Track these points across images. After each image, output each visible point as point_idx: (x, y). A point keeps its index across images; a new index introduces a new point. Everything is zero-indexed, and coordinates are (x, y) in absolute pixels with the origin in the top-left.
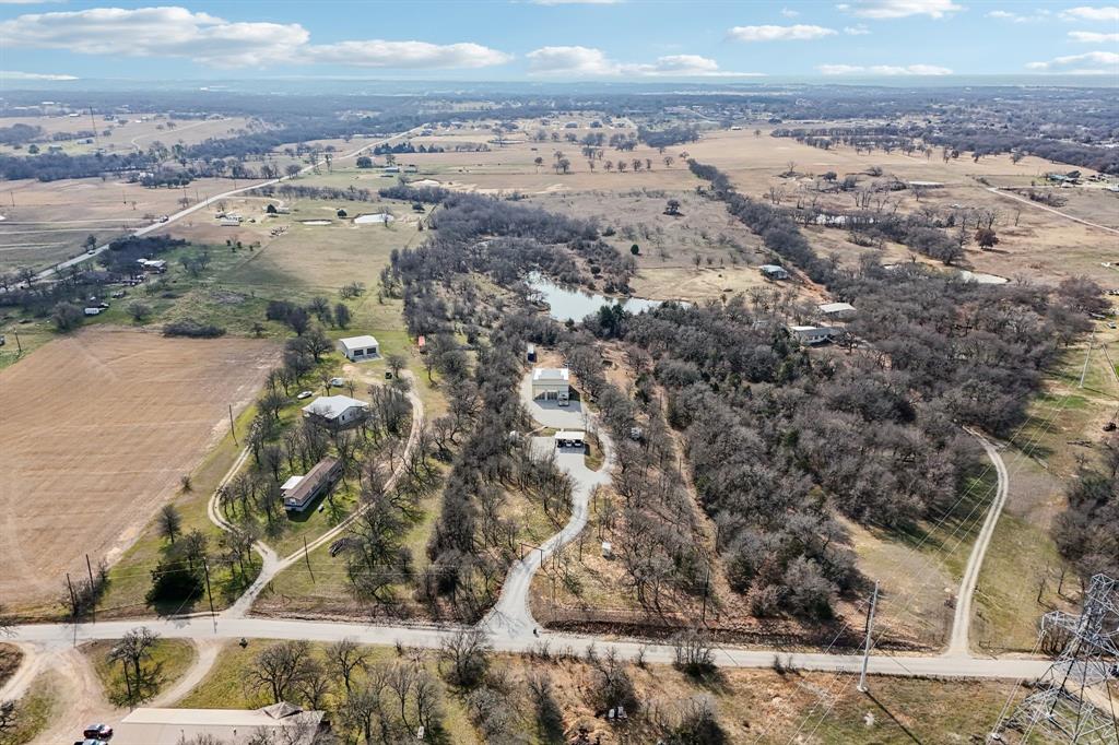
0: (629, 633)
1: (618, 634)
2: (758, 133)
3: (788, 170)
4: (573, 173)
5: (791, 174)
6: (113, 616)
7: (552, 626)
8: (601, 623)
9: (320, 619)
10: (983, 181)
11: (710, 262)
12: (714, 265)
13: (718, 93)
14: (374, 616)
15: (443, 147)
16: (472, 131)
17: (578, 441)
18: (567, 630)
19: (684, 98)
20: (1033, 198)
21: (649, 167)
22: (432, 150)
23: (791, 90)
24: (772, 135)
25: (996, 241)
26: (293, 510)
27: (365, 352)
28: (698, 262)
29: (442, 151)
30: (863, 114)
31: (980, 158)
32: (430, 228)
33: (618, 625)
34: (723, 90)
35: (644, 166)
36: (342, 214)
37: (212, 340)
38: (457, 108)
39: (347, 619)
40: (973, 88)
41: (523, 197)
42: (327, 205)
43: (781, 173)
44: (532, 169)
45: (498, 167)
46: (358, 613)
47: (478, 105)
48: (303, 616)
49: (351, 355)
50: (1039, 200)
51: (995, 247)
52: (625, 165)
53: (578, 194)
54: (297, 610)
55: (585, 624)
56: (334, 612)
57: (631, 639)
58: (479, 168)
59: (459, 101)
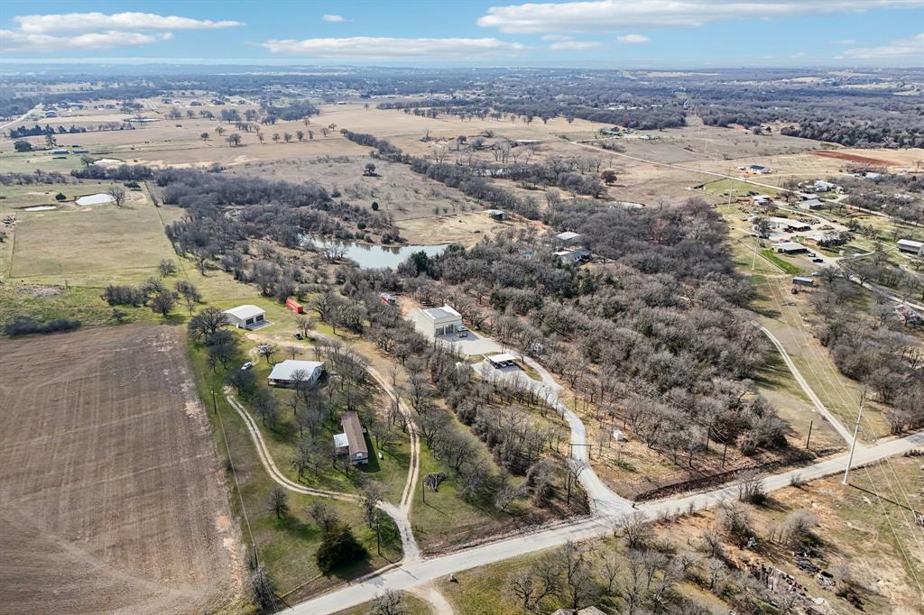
0: (686, 489)
1: (681, 492)
2: (367, 106)
3: (425, 136)
4: (246, 146)
5: (428, 139)
6: (302, 597)
7: (641, 498)
8: (667, 487)
9: (481, 543)
10: (564, 137)
11: (445, 211)
12: (449, 213)
13: (287, 74)
14: (519, 528)
15: (85, 127)
16: (96, 111)
17: (510, 361)
18: (650, 499)
19: (279, 78)
20: (604, 147)
21: (311, 137)
22: (73, 131)
23: (345, 71)
24: (377, 108)
25: (615, 179)
26: (360, 464)
27: (255, 320)
28: (437, 212)
29: (84, 131)
30: (428, 90)
31: (548, 121)
32: (164, 203)
33: (677, 486)
34: (289, 70)
35: (306, 137)
36: (60, 197)
37: (73, 334)
38: (56, 89)
39: (500, 536)
40: (477, 69)
41: (222, 169)
42: (32, 190)
43: (421, 138)
44: (201, 143)
45: (166, 144)
46: (506, 530)
47: (77, 87)
48: (468, 544)
49: (244, 325)
50: (609, 148)
51: (615, 183)
52: (290, 137)
53: (272, 164)
54: (459, 542)
55: (659, 491)
56: (488, 534)
57: (690, 493)
58: (147, 145)
59: (53, 83)
